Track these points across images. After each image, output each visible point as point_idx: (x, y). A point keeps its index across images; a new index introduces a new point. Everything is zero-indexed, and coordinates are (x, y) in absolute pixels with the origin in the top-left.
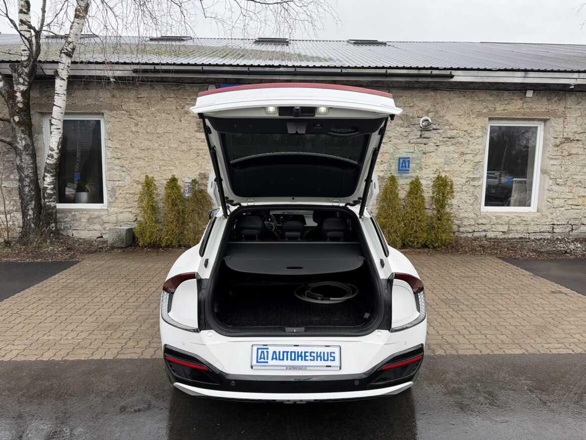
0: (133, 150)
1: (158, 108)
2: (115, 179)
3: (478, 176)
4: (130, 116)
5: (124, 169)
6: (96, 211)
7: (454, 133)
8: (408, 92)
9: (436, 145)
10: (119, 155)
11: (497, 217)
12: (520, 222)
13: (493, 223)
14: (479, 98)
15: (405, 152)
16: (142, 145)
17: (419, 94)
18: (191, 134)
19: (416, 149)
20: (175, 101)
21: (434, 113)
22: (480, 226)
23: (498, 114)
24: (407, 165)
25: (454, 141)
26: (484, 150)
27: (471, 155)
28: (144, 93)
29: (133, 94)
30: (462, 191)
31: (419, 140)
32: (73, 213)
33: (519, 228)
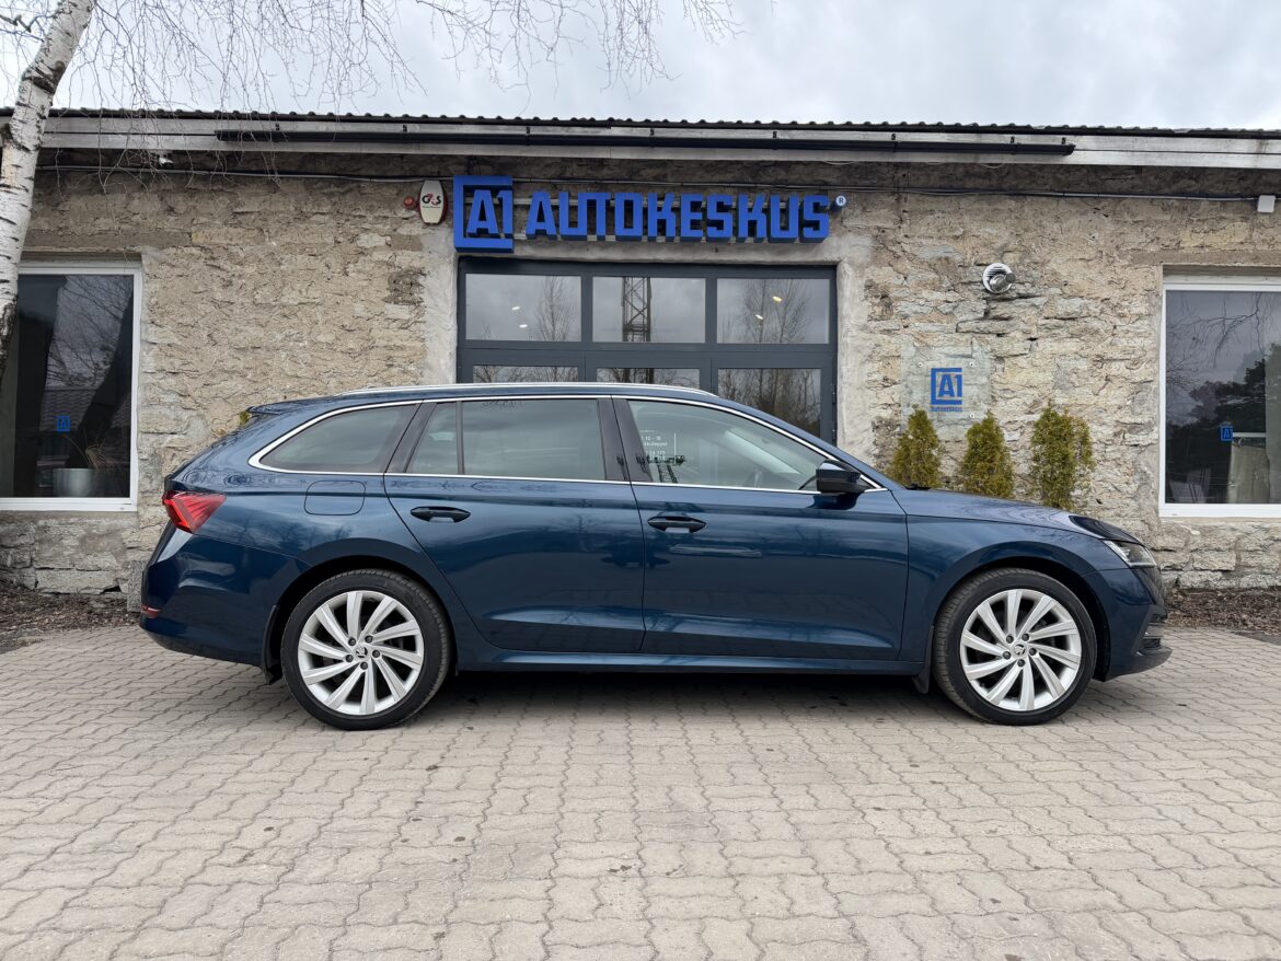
0: (214, 349)
1: (289, 240)
2: (162, 429)
3: (1146, 420)
4: (212, 262)
5: (188, 402)
6: (105, 517)
7: (1074, 305)
8: (947, 200)
9: (1029, 336)
10: (177, 363)
11: (1207, 531)
12: (1267, 543)
13: (1193, 547)
14: (1133, 215)
15: (948, 355)
16: (240, 337)
17: (976, 206)
18: (371, 308)
19: (975, 348)
20: (333, 223)
21: (1018, 255)
22: (1159, 555)
23: (1187, 257)
24: (955, 389)
25: (1075, 327)
26: (1157, 350)
27: (1123, 364)
28: (252, 201)
29: (221, 204)
30: (1105, 460)
31: (983, 325)
32: (41, 523)
33: (1266, 560)
